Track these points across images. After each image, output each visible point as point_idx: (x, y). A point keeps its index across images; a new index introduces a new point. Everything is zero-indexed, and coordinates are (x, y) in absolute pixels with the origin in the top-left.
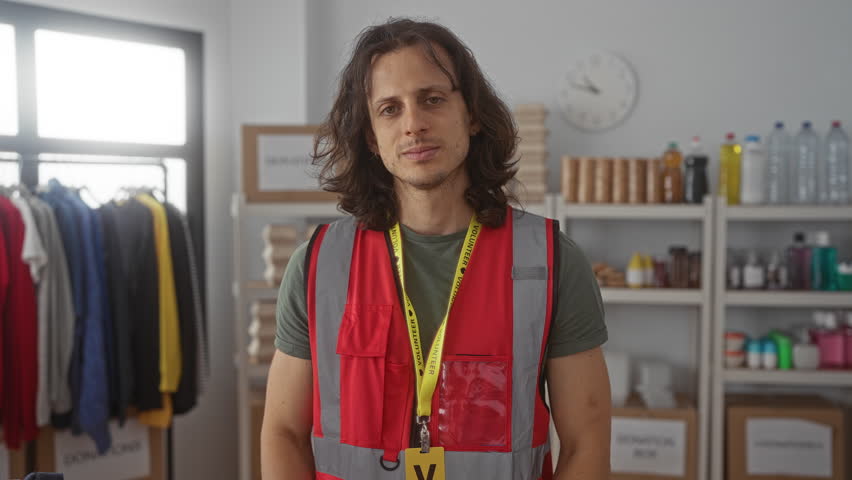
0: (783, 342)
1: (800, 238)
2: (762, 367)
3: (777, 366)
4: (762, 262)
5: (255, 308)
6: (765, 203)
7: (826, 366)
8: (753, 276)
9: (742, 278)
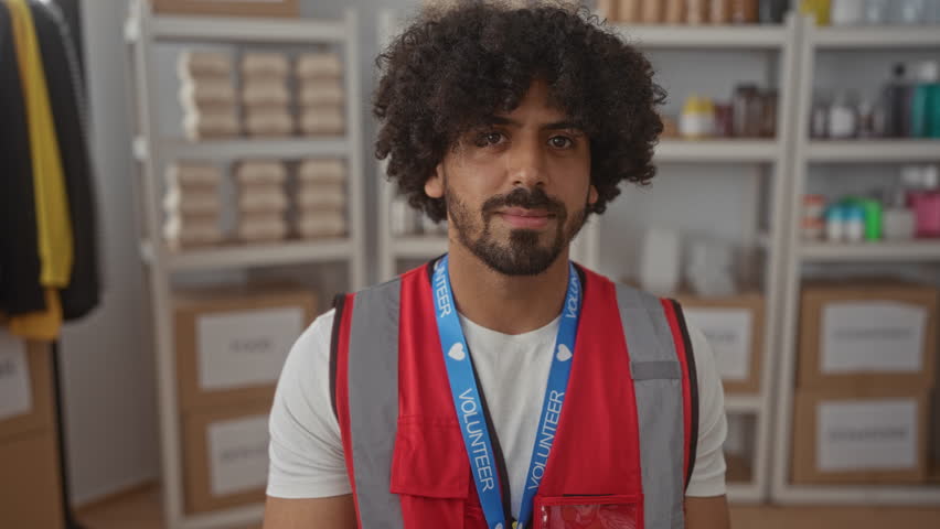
0: (873, 208)
1: (900, 70)
2: (845, 239)
3: (864, 238)
4: (852, 104)
5: (172, 173)
6: (862, 23)
7: (923, 234)
8: (841, 121)
9: (827, 123)
